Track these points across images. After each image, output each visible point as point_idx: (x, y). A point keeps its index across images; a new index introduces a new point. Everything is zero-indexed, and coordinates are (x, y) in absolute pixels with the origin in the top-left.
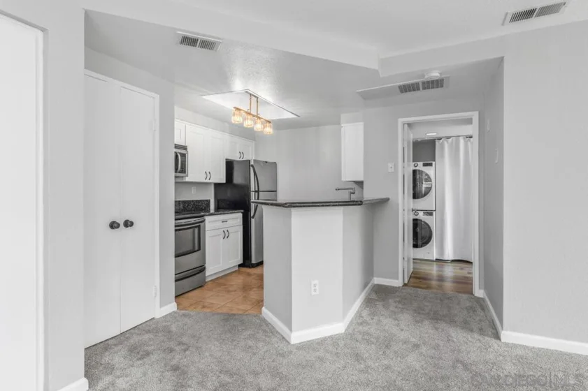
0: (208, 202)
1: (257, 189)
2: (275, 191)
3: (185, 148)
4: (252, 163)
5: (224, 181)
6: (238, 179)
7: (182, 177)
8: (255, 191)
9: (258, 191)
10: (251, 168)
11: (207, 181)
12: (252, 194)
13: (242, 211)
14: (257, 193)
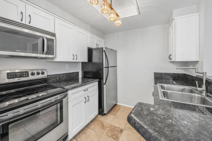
0: (78, 73)
1: (107, 66)
2: (116, 66)
3: (54, 35)
4: (104, 49)
5: (87, 61)
6: (95, 59)
7: (53, 58)
8: (106, 67)
9: (108, 67)
10: (104, 53)
11: (75, 61)
12: (104, 69)
13: (98, 80)
14: (107, 69)
